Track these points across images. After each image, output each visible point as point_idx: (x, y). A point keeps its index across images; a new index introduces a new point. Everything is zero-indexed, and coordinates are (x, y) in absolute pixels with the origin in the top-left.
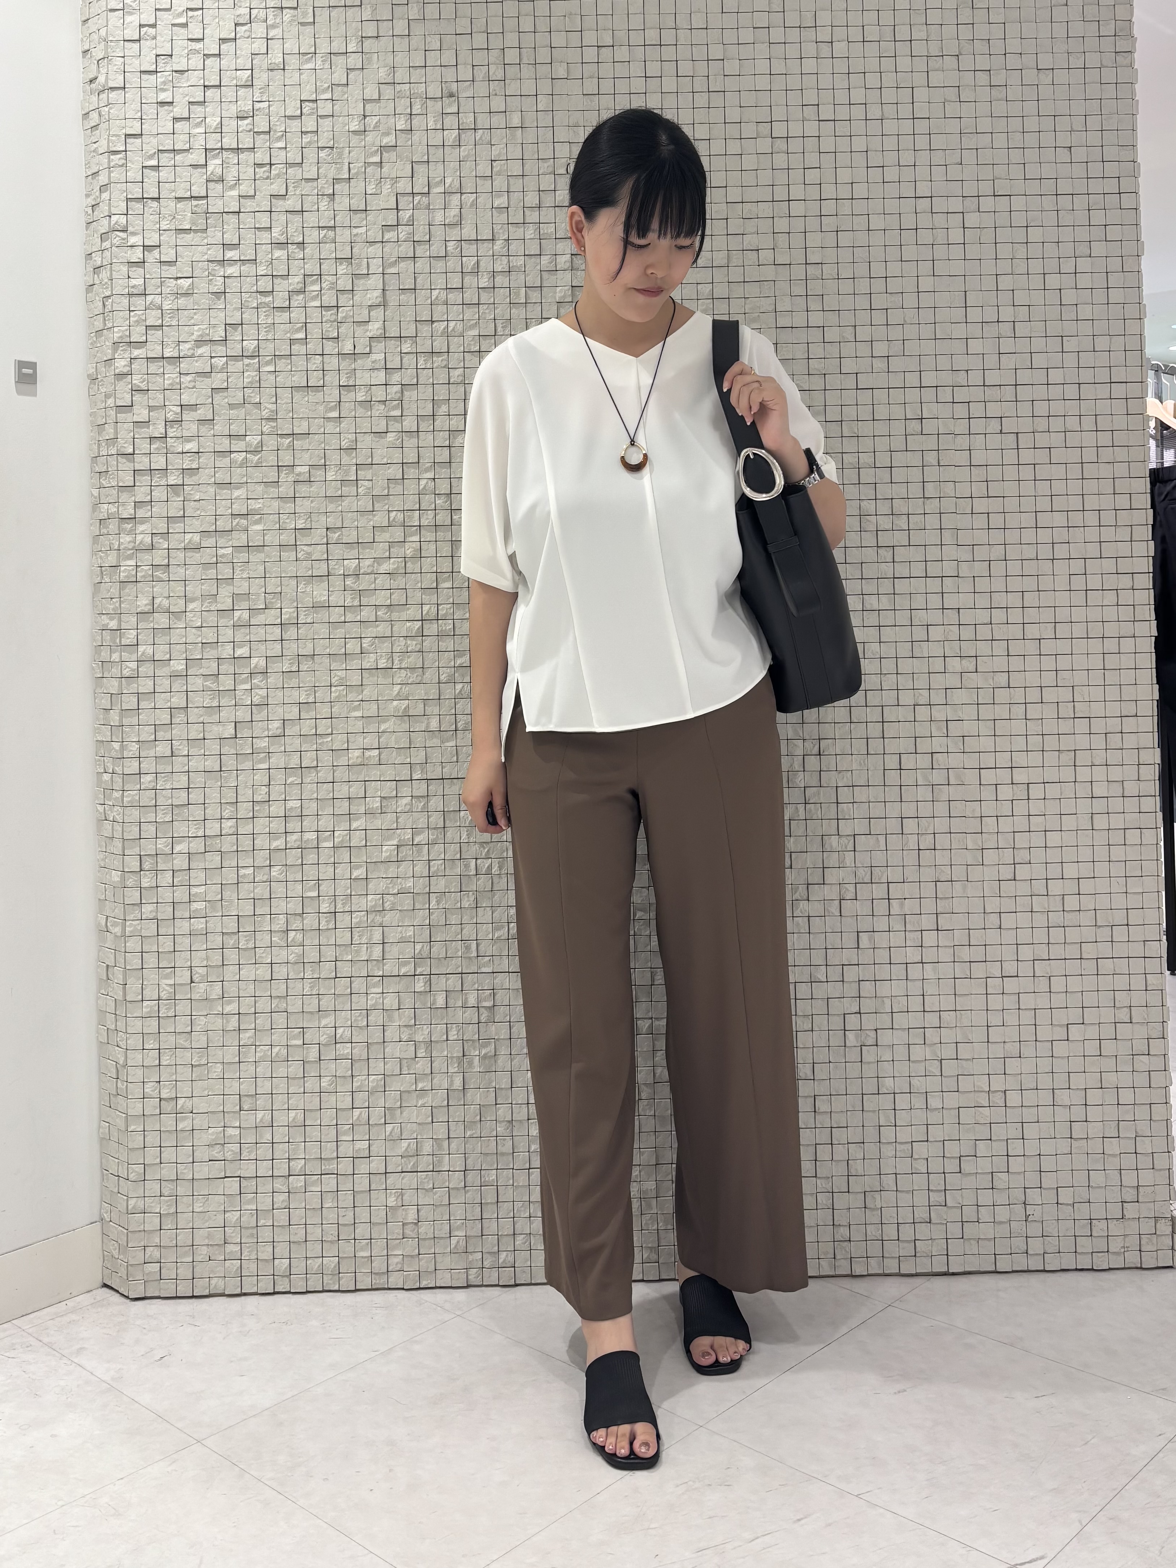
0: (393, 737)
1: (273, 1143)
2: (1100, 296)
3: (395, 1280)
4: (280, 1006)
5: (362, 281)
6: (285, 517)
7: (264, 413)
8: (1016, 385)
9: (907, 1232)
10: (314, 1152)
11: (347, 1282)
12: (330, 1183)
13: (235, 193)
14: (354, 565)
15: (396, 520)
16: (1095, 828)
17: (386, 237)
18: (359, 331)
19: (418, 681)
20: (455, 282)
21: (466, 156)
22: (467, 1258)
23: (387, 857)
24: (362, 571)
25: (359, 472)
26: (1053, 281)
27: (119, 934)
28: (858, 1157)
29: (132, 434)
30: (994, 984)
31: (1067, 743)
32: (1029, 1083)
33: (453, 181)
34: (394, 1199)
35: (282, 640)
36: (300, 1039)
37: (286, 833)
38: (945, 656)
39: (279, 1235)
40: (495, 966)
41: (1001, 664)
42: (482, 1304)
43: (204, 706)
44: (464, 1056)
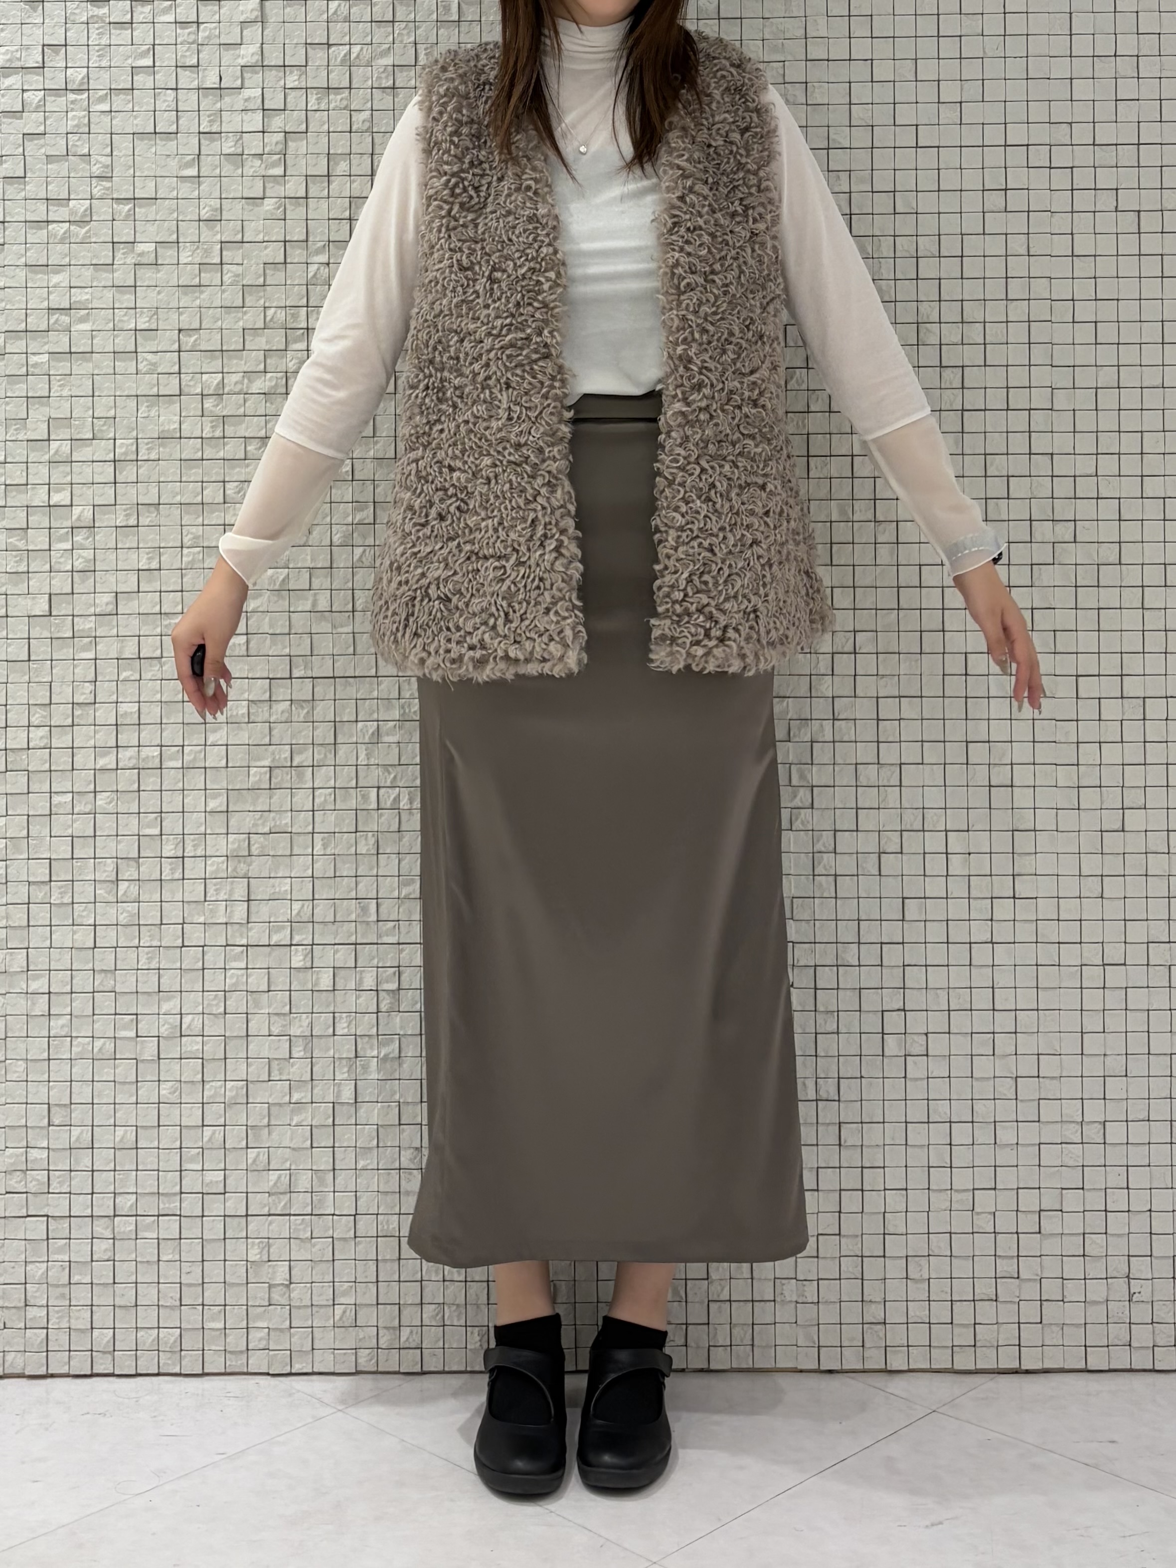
0: (267, 620)
1: (93, 1171)
3: (257, 1362)
4: (105, 983)
6: (122, 313)
7: (94, 169)
8: (1138, 145)
9: (964, 1314)
10: (149, 1185)
11: (191, 1363)
12: (169, 1227)
14: (215, 382)
15: (275, 320)
18: (228, 57)
22: (357, 1335)
23: (256, 782)
24: (226, 390)
25: (224, 253)
28: (900, 1210)
30: (1093, 976)
32: (1138, 1111)
34: (257, 1251)
35: (115, 483)
36: (132, 1030)
37: (117, 747)
38: (1031, 520)
39: (99, 1296)
40: (402, 936)
41: (1109, 532)
42: (375, 1396)
43: (8, 570)
44: (356, 1057)
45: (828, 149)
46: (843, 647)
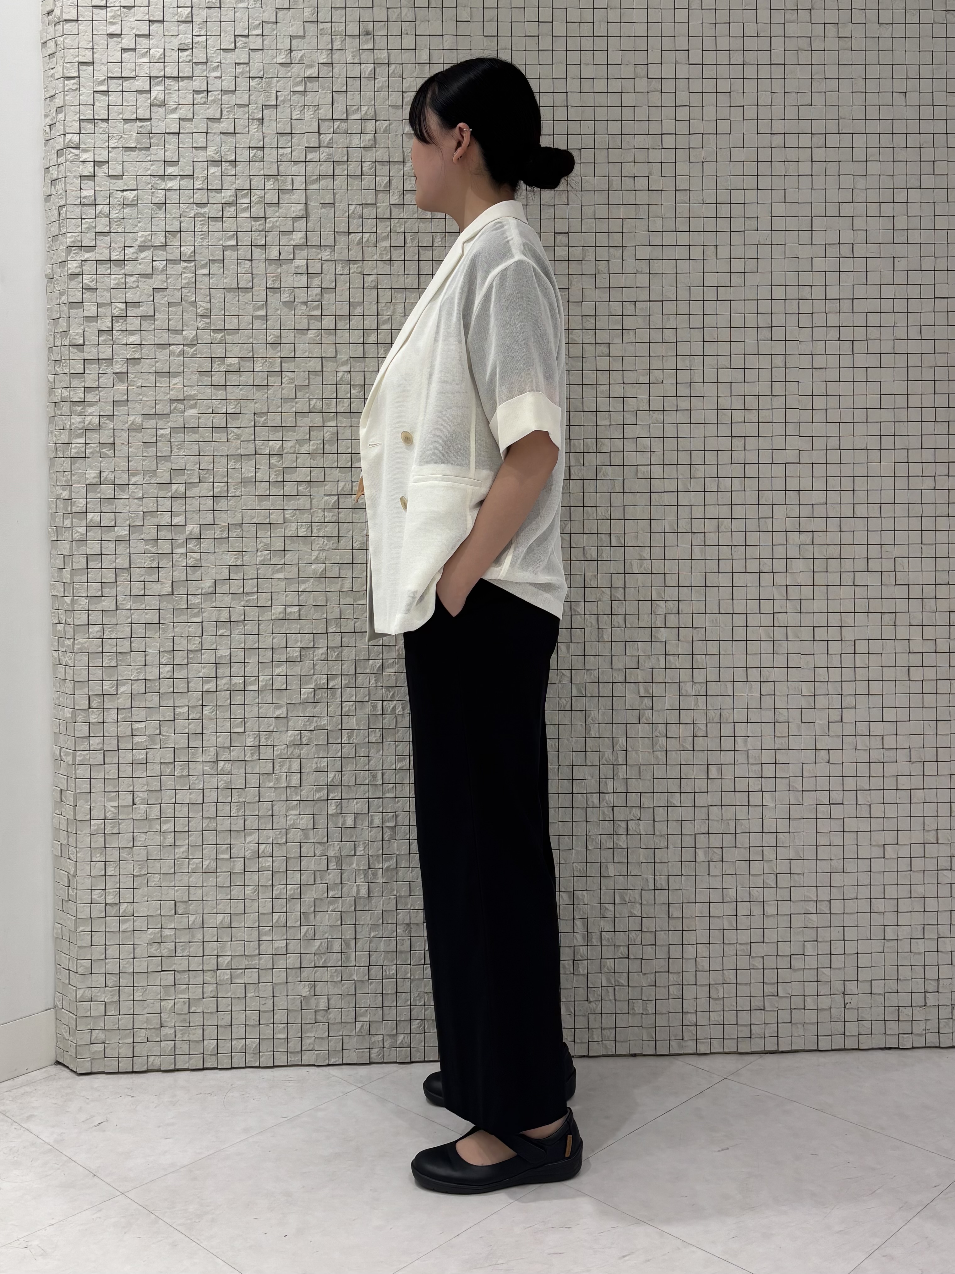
0: (312, 596)
1: (203, 942)
2: (927, 223)
3: (308, 1057)
4: (210, 825)
5: (287, 196)
6: (218, 403)
7: (199, 311)
8: (853, 299)
9: (744, 1018)
10: (240, 950)
11: (266, 1060)
12: (253, 975)
13: (175, 116)
14: (278, 446)
15: (316, 407)
16: (911, 679)
17: (309, 157)
18: (284, 240)
19: (334, 548)
20: (370, 199)
21: (380, 87)
22: (370, 1040)
23: (305, 699)
24: (285, 451)
25: (283, 364)
26: (887, 209)
27: (70, 763)
28: (706, 956)
29: (82, 327)
30: (823, 810)
31: (889, 606)
32: (851, 893)
33: (368, 109)
34: (308, 989)
35: (214, 510)
36: (228, 854)
37: (216, 677)
38: (786, 531)
39: (208, 1020)
40: (397, 793)
41: (834, 538)
42: (381, 1078)
43: (145, 566)
44: (369, 868)
45: (663, 301)
46: (672, 611)
